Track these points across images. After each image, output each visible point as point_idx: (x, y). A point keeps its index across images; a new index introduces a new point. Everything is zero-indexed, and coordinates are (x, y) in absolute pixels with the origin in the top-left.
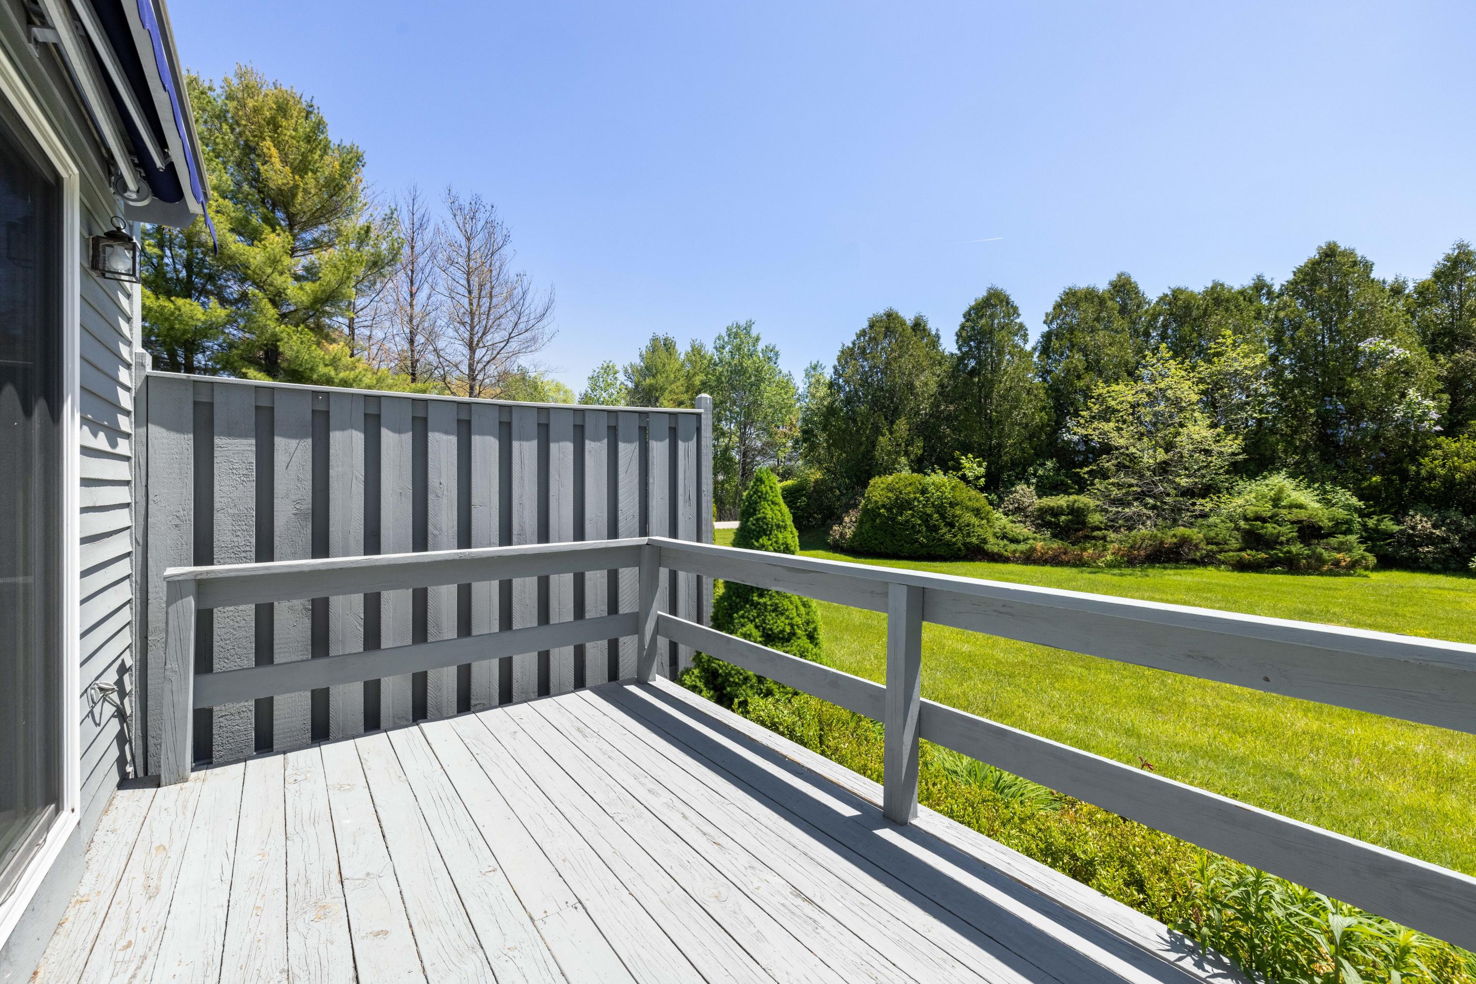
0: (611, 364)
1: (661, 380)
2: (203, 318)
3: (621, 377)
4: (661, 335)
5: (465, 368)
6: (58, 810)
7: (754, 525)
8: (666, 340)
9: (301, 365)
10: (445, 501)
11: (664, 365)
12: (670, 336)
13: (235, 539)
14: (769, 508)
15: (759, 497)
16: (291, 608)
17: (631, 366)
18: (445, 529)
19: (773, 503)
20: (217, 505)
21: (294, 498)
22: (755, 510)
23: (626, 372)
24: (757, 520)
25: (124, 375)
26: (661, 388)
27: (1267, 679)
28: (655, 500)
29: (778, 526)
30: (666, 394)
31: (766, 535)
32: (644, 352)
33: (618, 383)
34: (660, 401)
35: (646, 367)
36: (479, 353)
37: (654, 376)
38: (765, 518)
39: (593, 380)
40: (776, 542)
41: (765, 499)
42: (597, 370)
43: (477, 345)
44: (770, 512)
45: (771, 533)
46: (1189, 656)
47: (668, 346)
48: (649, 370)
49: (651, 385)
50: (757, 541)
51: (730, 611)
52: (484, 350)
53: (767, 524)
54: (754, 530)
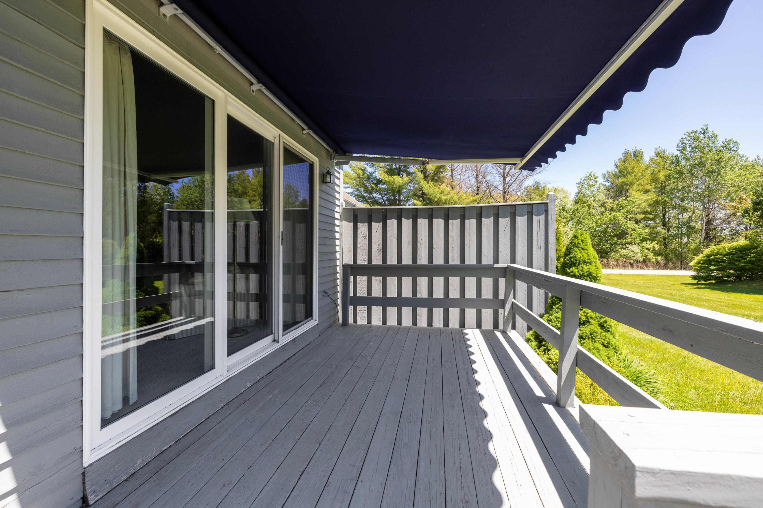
0: (592, 174)
1: (630, 178)
2: (401, 182)
3: (600, 180)
4: (631, 149)
5: (501, 188)
6: (312, 319)
7: (568, 260)
8: (635, 152)
9: (431, 196)
10: (423, 246)
11: (633, 168)
12: (638, 149)
13: (362, 257)
14: (579, 251)
15: (573, 246)
16: (376, 280)
17: (608, 172)
18: (423, 256)
19: (583, 249)
20: (358, 246)
21: (377, 244)
22: (570, 253)
23: (604, 176)
24: (571, 258)
25: (337, 209)
26: (631, 184)
27: (692, 346)
28: (519, 247)
29: (585, 262)
30: (635, 187)
31: (575, 266)
32: (618, 163)
33: (598, 184)
34: (629, 191)
35: (619, 172)
36: (508, 179)
37: (624, 177)
38: (575, 257)
39: (581, 184)
40: (582, 271)
41: (577, 247)
42: (583, 179)
43: (507, 176)
44: (579, 254)
45: (579, 265)
46: (664, 329)
47: (637, 155)
48: (622, 173)
49: (623, 182)
50: (569, 269)
51: (551, 305)
52: (510, 177)
53: (576, 260)
54: (568, 263)
